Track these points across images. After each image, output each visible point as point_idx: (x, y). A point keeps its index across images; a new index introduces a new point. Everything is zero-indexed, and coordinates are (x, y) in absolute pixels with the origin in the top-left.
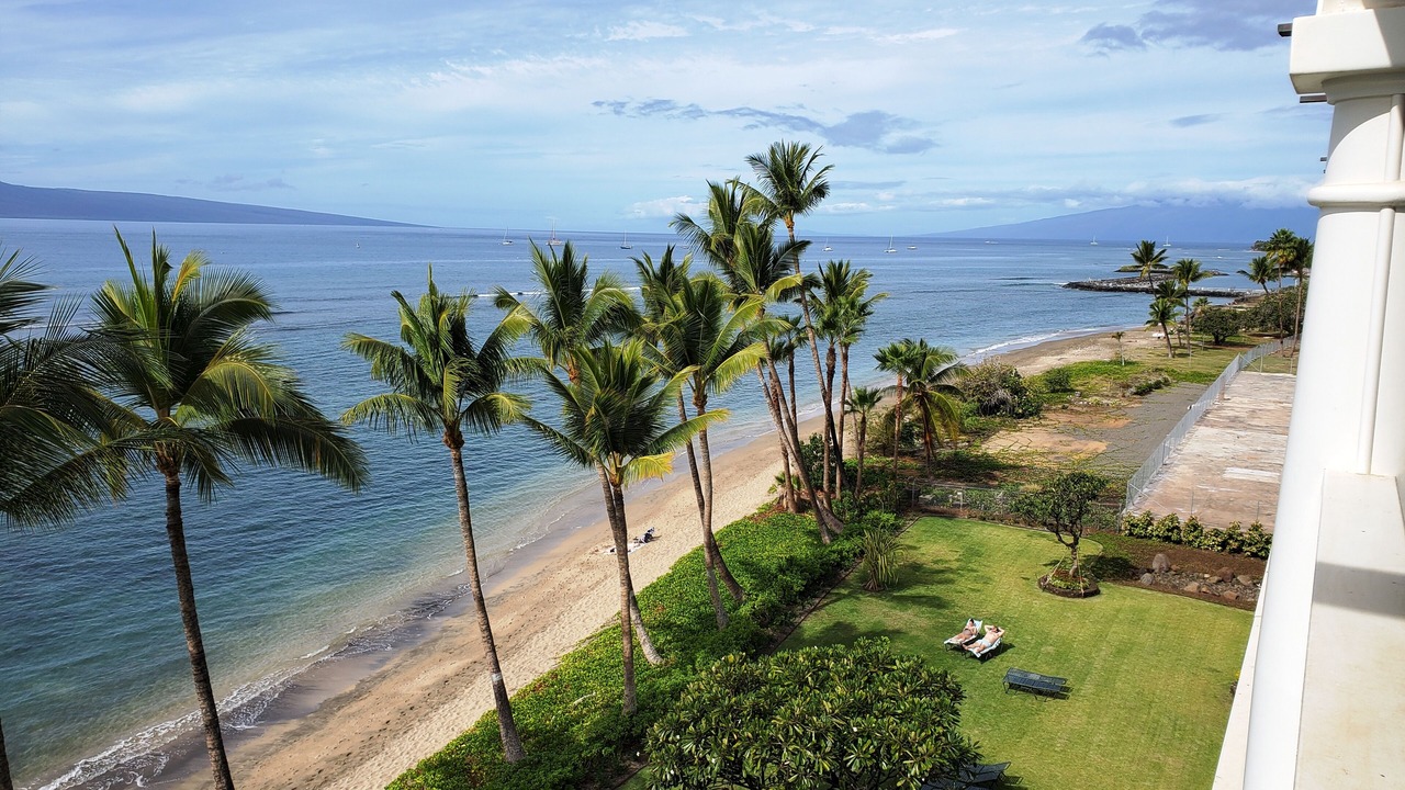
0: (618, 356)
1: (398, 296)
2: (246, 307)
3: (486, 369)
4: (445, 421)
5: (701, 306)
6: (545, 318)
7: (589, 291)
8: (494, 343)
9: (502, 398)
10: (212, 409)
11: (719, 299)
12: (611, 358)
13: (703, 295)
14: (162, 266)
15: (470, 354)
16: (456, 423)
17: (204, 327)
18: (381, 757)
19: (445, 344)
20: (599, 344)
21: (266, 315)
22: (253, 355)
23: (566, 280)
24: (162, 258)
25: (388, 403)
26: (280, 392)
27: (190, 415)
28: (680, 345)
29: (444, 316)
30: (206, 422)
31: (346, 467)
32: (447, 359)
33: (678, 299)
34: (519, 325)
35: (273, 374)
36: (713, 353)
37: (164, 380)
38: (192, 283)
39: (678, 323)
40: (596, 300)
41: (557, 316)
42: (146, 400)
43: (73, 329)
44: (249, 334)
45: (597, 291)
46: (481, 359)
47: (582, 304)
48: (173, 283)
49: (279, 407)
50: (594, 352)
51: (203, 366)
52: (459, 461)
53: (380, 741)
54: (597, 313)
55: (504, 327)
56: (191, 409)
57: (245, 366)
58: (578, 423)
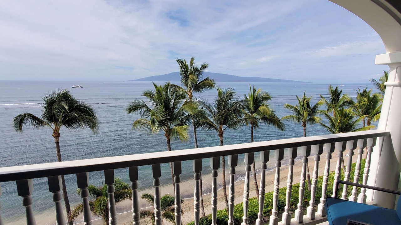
0: (345, 111)
1: (297, 96)
2: (267, 98)
3: (313, 111)
4: (303, 121)
5: (372, 101)
6: (329, 102)
7: (341, 97)
8: (315, 107)
9: (316, 117)
10: (259, 115)
11: (378, 100)
12: (343, 112)
13: (373, 98)
14: (255, 91)
15: (310, 108)
16: (305, 122)
17: (260, 101)
18: (284, 182)
19: (305, 106)
20: (341, 108)
21: (270, 100)
22: (267, 106)
23: (336, 94)
24: (255, 89)
25: (291, 117)
26: (271, 113)
27: (256, 115)
28: (365, 110)
29: (306, 100)
30: (258, 117)
31: (281, 128)
32: (305, 109)
33: (366, 99)
34: (322, 103)
35: (270, 109)
36: (374, 112)
37: (253, 110)
38: (259, 93)
39: (364, 105)
40: (342, 98)
41: (332, 102)
42: (250, 112)
43: (240, 100)
44: (267, 102)
45: (343, 96)
46: (312, 110)
47: (339, 99)
48: (256, 93)
49: (270, 115)
50: (340, 110)
51: (259, 107)
52: (305, 130)
53: (284, 179)
54: (342, 102)
55: (318, 104)
56: (256, 114)
57: (265, 108)
58: (333, 125)
